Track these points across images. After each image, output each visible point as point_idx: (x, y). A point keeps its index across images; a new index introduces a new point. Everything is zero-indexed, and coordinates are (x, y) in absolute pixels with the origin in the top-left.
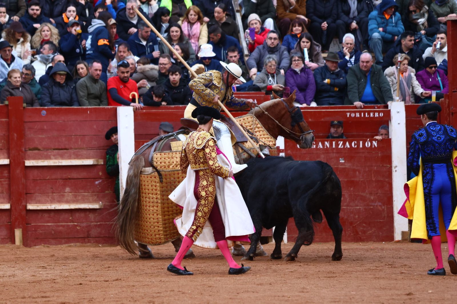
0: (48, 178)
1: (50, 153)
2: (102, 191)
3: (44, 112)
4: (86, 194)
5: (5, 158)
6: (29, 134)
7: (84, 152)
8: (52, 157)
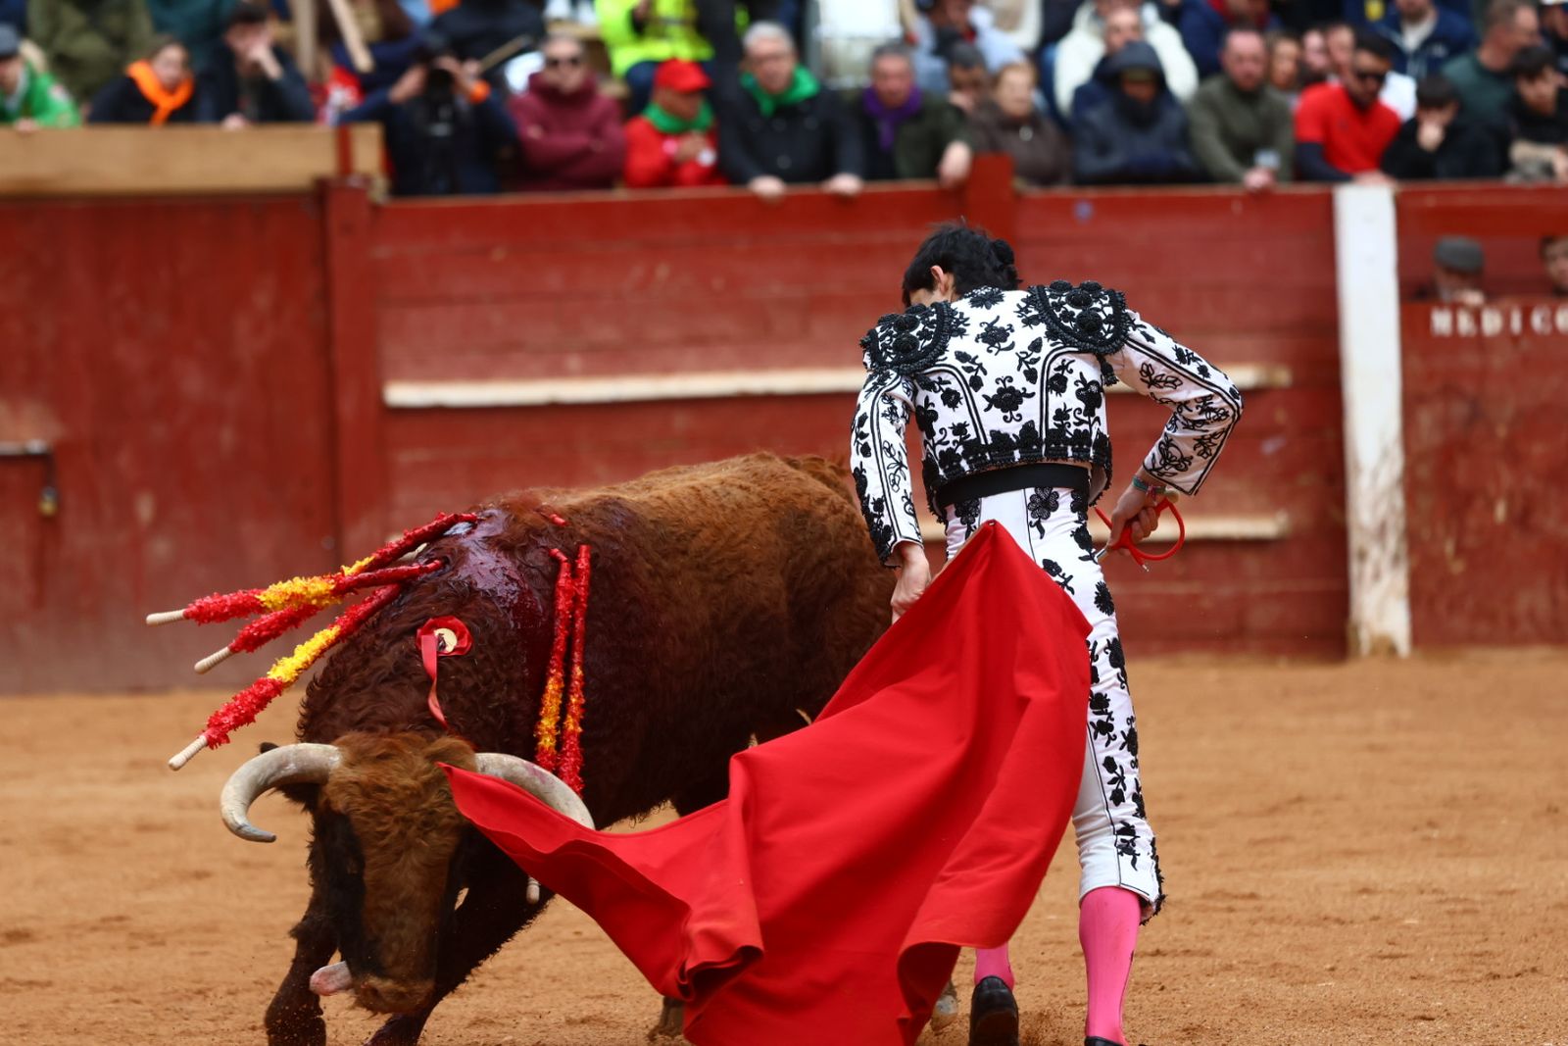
2: (1288, 476)
3: (1084, 210)
4: (1231, 487)
7: (1224, 343)
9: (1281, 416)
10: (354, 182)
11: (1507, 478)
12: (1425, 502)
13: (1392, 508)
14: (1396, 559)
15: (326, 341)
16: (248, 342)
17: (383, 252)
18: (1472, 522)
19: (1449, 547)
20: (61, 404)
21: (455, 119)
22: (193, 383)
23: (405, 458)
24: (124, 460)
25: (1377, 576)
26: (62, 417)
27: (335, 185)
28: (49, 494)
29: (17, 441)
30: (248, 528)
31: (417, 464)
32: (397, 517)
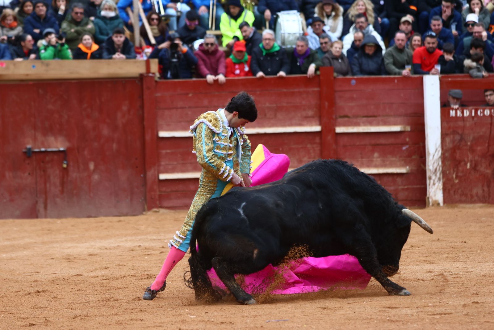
0: (358, 143)
1: (359, 120)
2: (409, 156)
3: (353, 82)
4: (394, 159)
5: (316, 125)
6: (340, 103)
7: (392, 119)
8: (361, 124)
9: (407, 139)
10: (151, 75)
11: (470, 157)
12: (447, 163)
13: (438, 164)
14: (439, 179)
15: (142, 119)
16: (120, 120)
17: (158, 95)
18: (460, 169)
19: (454, 176)
20: (69, 137)
21: (178, 58)
22: (105, 131)
23: (164, 152)
24: (86, 153)
25: (434, 184)
26: (69, 141)
27: (145, 75)
28: (65, 162)
29: (57, 147)
30: (120, 171)
31: (167, 153)
32: (162, 168)
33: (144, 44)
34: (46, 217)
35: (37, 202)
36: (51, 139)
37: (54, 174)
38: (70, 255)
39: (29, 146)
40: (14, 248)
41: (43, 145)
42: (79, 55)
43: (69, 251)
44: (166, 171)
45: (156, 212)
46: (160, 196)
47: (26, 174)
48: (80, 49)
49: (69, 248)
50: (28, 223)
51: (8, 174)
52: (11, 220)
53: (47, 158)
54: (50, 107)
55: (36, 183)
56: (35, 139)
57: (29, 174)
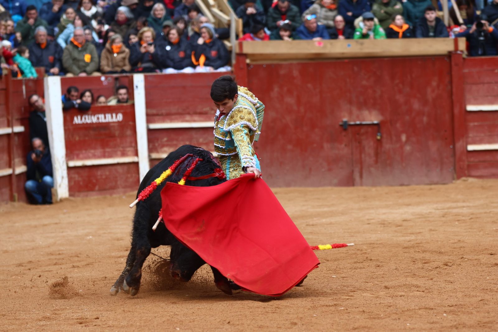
10: (459, 52)
15: (451, 94)
16: (430, 95)
17: (466, 71)
20: (382, 111)
21: (485, 36)
22: (416, 105)
23: (472, 124)
24: (398, 125)
26: (382, 114)
27: (454, 53)
28: (379, 134)
29: (371, 121)
30: (430, 143)
31: (475, 126)
32: (470, 140)
33: (452, 24)
34: (362, 185)
35: (353, 172)
36: (366, 113)
37: (369, 145)
38: (384, 221)
39: (345, 119)
40: (332, 214)
41: (358, 118)
42: (391, 34)
43: (383, 217)
44: (474, 143)
45: (465, 181)
46: (469, 166)
47: (343, 146)
48: (392, 29)
49: (384, 214)
50: (345, 191)
51: (326, 146)
52: (329, 188)
53: (363, 130)
54: (364, 83)
55: (352, 154)
56: (351, 113)
57: (346, 145)
